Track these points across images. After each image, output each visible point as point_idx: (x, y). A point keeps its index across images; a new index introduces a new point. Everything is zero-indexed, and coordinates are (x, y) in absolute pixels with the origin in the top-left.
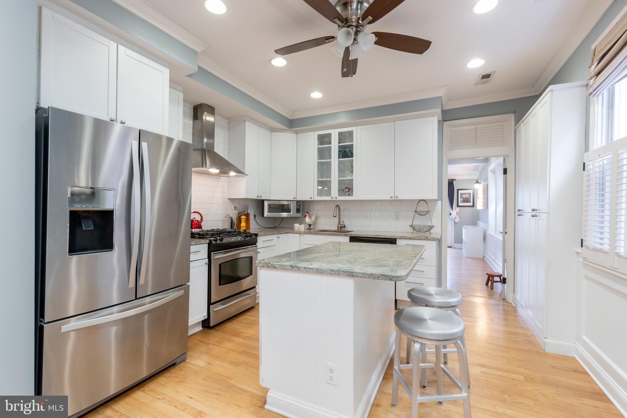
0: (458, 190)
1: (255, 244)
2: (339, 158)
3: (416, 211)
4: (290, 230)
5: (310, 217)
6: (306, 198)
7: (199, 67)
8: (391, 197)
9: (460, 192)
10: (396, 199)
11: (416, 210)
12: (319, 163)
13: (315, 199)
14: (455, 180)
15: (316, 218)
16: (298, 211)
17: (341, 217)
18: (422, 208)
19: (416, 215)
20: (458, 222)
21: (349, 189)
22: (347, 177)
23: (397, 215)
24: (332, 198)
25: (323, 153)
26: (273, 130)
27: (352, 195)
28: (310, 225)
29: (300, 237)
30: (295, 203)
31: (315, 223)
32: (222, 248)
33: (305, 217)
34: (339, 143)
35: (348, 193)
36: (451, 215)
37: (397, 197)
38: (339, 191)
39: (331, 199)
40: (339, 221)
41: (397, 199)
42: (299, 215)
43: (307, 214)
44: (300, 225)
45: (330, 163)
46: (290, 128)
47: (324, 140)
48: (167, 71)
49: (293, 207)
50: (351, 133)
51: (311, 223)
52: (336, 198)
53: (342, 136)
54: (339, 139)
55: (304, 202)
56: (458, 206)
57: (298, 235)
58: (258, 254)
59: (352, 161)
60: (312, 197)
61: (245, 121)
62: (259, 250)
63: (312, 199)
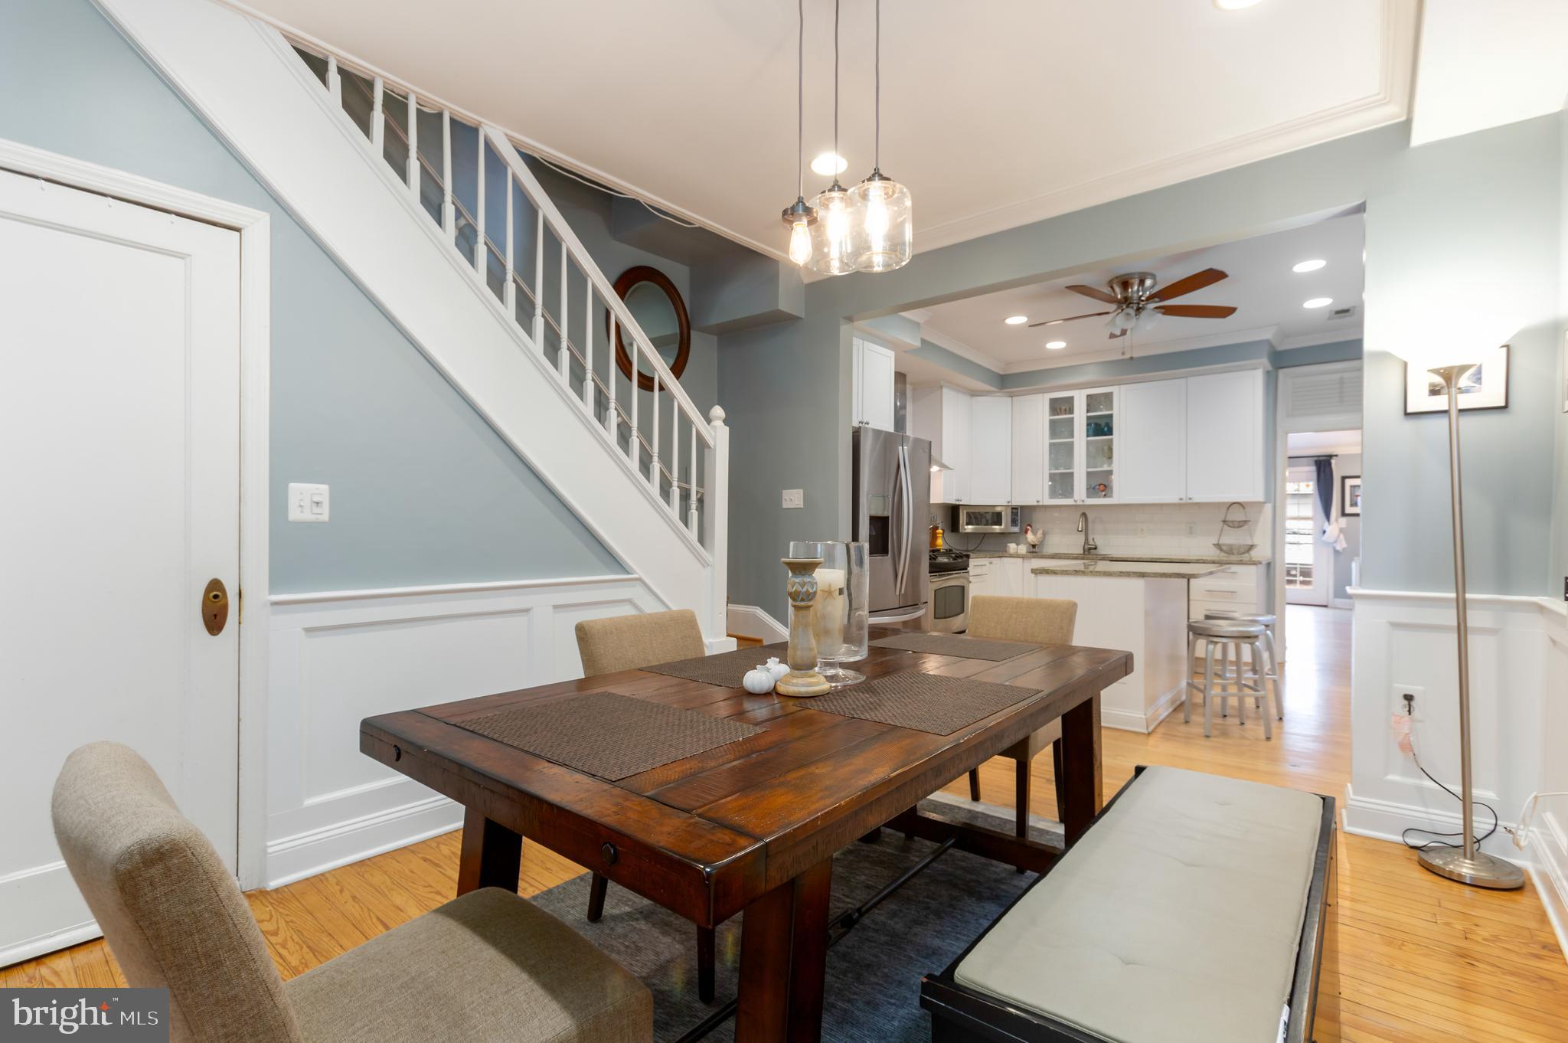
0: (1344, 478)
1: (966, 569)
2: (1088, 436)
3: (1224, 521)
4: (1002, 553)
5: (1034, 533)
6: (1030, 501)
7: (923, 341)
8: (1181, 499)
9: (1349, 482)
10: (1189, 501)
11: (1225, 518)
12: (1051, 445)
13: (1045, 503)
14: (1336, 456)
15: (1044, 534)
16: (1014, 522)
17: (1090, 532)
18: (1236, 515)
19: (1225, 526)
20: (1344, 549)
21: (1105, 486)
22: (1101, 466)
23: (1191, 528)
24: (1075, 501)
25: (1060, 428)
26: (974, 393)
27: (1111, 496)
28: (1034, 546)
29: (1023, 563)
30: (1010, 508)
31: (1042, 542)
32: (937, 570)
33: (1026, 532)
34: (1088, 411)
35: (1104, 493)
36: (1326, 534)
37: (1190, 499)
38: (1087, 489)
39: (1074, 503)
40: (1087, 539)
41: (1191, 501)
42: (1016, 529)
43: (1029, 527)
44: (1018, 545)
45: (1072, 444)
46: (1001, 389)
47: (1061, 406)
48: (891, 354)
49: (1006, 518)
50: (1108, 397)
51: (1037, 543)
52: (1083, 501)
53: (1092, 402)
54: (1088, 405)
55: (1022, 507)
56: (1344, 514)
57: (1020, 560)
58: (970, 585)
59: (1111, 441)
60: (1040, 499)
61: (941, 387)
62: (971, 579)
63: (1040, 504)
